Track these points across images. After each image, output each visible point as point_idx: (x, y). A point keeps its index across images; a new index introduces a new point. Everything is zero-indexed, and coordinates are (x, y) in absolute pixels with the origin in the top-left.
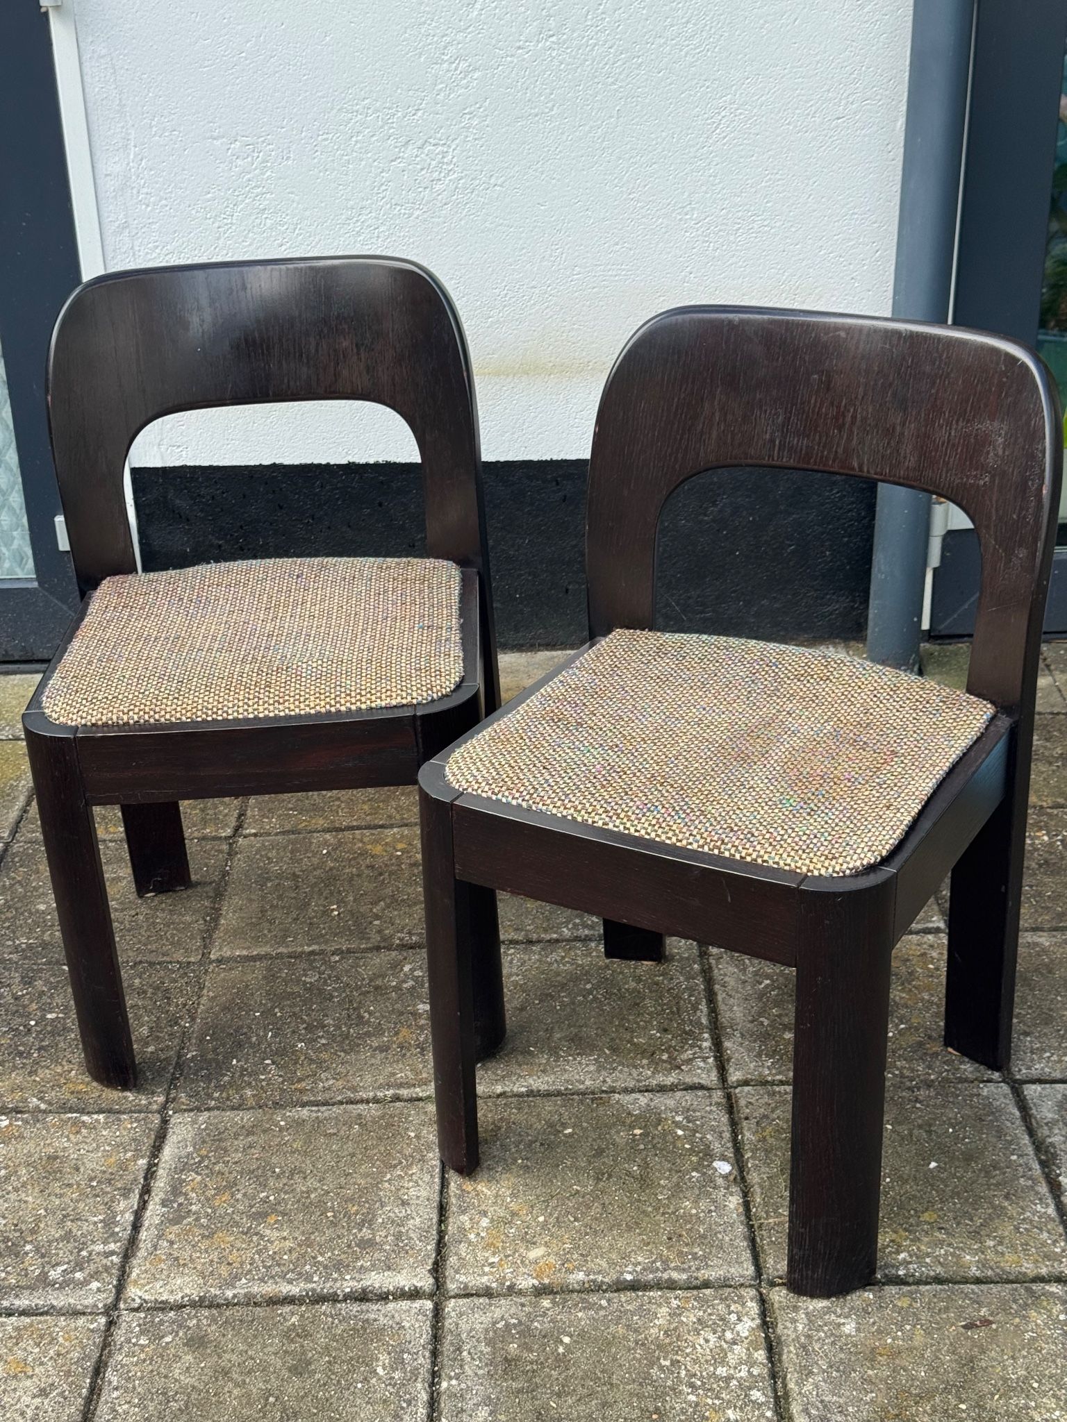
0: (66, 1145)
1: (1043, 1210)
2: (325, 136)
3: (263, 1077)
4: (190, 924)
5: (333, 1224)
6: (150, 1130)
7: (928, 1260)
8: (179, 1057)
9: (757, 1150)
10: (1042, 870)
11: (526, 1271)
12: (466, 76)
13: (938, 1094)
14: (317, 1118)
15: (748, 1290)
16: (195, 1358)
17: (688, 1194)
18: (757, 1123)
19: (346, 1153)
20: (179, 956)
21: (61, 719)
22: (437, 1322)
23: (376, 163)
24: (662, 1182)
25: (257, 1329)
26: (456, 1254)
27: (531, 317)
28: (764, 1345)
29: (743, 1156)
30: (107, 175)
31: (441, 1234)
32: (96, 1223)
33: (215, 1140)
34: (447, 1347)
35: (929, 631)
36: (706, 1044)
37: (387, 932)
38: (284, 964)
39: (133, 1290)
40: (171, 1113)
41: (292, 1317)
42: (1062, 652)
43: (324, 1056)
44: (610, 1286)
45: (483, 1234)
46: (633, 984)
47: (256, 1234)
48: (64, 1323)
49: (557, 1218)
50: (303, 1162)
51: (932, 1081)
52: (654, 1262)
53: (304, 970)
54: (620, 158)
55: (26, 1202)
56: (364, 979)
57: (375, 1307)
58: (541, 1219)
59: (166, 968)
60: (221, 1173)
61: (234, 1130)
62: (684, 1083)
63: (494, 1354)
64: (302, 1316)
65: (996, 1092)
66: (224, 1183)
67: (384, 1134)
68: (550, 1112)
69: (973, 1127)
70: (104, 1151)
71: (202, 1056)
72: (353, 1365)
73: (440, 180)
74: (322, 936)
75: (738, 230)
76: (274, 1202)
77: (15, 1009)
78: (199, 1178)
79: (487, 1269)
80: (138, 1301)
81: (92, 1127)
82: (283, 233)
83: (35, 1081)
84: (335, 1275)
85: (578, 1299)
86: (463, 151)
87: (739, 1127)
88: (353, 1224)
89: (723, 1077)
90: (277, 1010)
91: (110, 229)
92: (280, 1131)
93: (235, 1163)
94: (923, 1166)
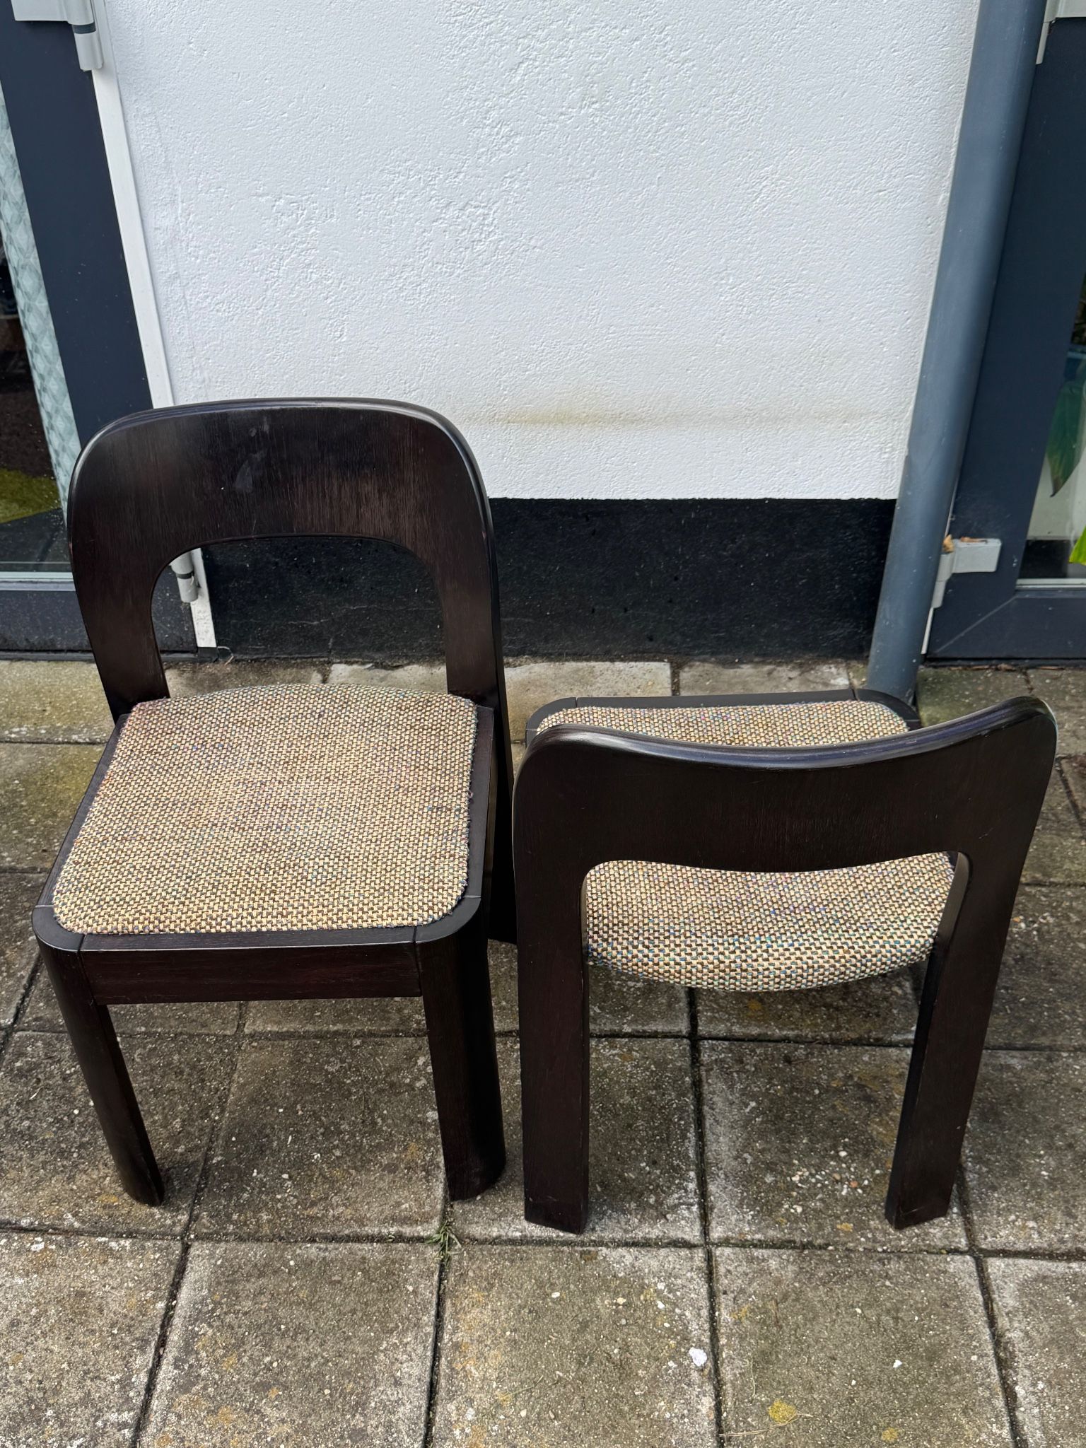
0: (93, 1278)
1: (998, 1432)
2: (367, 196)
3: (279, 1197)
5: (330, 1404)
6: (171, 1263)
8: (206, 1161)
9: (733, 1335)
10: (1018, 967)
12: (507, 141)
13: (907, 1269)
14: (324, 1258)
17: (664, 1391)
18: (734, 1299)
19: (348, 1308)
20: (216, 1028)
21: (69, 923)
23: (417, 224)
24: (640, 1372)
29: (718, 1341)
30: (156, 229)
31: (429, 1423)
32: (113, 1383)
33: (228, 1282)
35: (925, 655)
36: (692, 1186)
37: (406, 1011)
38: (309, 1046)
40: (192, 1236)
42: (1048, 681)
43: (337, 1173)
45: (468, 1430)
46: (627, 1099)
47: (258, 1412)
49: (539, 1414)
50: (308, 1317)
51: (903, 1247)
53: (327, 1056)
54: (659, 224)
55: (52, 1351)
56: (381, 1072)
58: (523, 1413)
59: (204, 1040)
60: (231, 1327)
61: (247, 1269)
62: (668, 1238)
65: (962, 1267)
66: (233, 1341)
67: (385, 1286)
68: (540, 1268)
69: (938, 1314)
70: (127, 1288)
71: (226, 1163)
73: (481, 241)
74: (347, 1012)
75: (772, 295)
76: (276, 1371)
77: (62, 1092)
78: (210, 1332)
81: (118, 1257)
82: (329, 287)
83: (72, 1190)
86: (503, 214)
87: (717, 1301)
88: (347, 1407)
89: (705, 1232)
90: (299, 1107)
91: (161, 279)
92: (289, 1273)
93: (245, 1314)
94: (888, 1364)
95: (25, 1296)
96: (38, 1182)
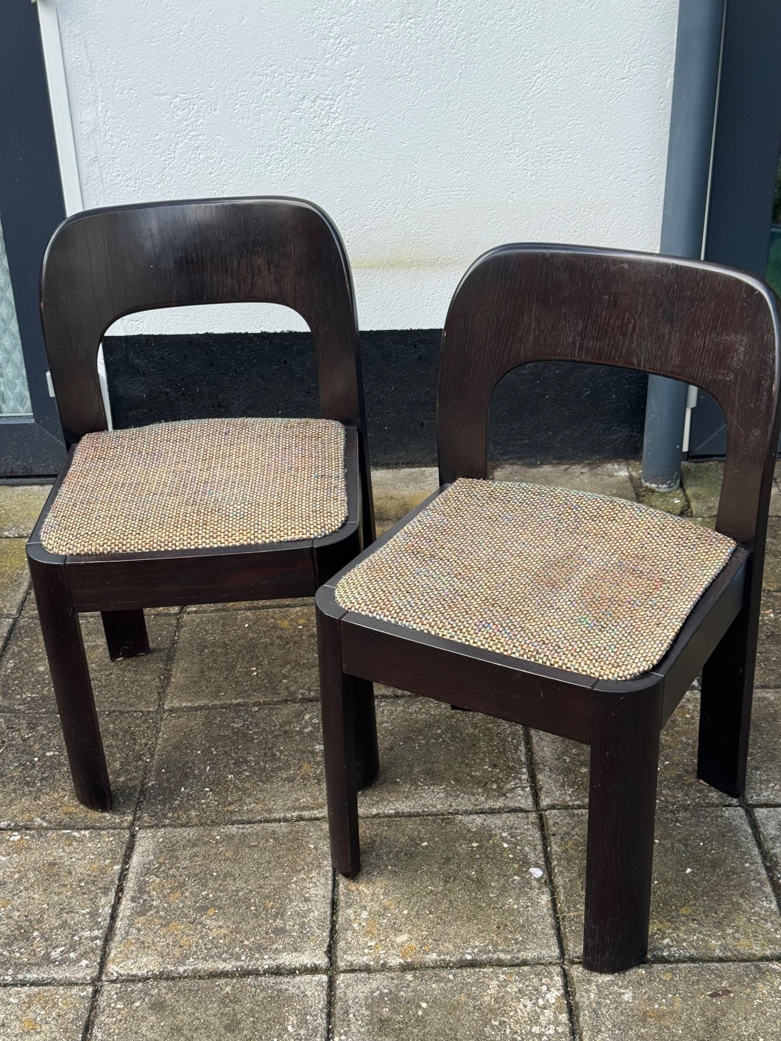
0: (62, 854)
1: (768, 906)
2: (242, 94)
3: (203, 801)
4: (149, 682)
5: (256, 916)
6: (123, 842)
7: (684, 944)
8: (143, 785)
9: (561, 859)
10: (769, 640)
11: (394, 952)
12: (347, 48)
13: (692, 816)
14: (243, 833)
15: (555, 967)
16: (157, 1019)
17: (512, 893)
18: (562, 838)
19: (264, 860)
20: (142, 707)
21: (54, 550)
22: (331, 991)
23: (280, 113)
24: (492, 884)
25: (201, 997)
26: (344, 939)
27: (396, 225)
28: (566, 1009)
29: (551, 864)
30: (81, 123)
31: (333, 923)
32: (84, 914)
33: (169, 851)
34: (338, 1010)
35: (688, 453)
36: (524, 777)
37: (292, 688)
38: (217, 713)
39: (112, 967)
40: (137, 829)
41: (226, 987)
43: (247, 785)
44: (455, 964)
45: (363, 924)
47: (200, 923)
48: (62, 992)
49: (417, 911)
50: (233, 867)
51: (688, 805)
52: (487, 945)
53: (232, 718)
54: (461, 108)
55: (33, 898)
56: (276, 725)
57: (286, 980)
58: (405, 912)
59: (132, 715)
60: (174, 876)
61: (183, 843)
62: (508, 807)
63: (372, 1016)
64: (234, 986)
65: (735, 814)
66: (177, 884)
67: (292, 846)
68: (411, 829)
69: (717, 841)
70: (90, 859)
71: (159, 785)
72: (270, 1024)
73: (328, 125)
74: (246, 691)
75: (548, 161)
76: (212, 899)
77: (23, 748)
78: (158, 880)
79: (366, 951)
80: (116, 975)
81: (81, 841)
82: (212, 165)
83: (38, 804)
84: (257, 956)
85: (432, 974)
86: (345, 104)
87: (548, 841)
88: (269, 916)
89: (536, 802)
90: (213, 749)
91: (84, 162)
92: (216, 843)
93: (184, 868)
94: (681, 871)
95: (9, 868)
96: (11, 801)
